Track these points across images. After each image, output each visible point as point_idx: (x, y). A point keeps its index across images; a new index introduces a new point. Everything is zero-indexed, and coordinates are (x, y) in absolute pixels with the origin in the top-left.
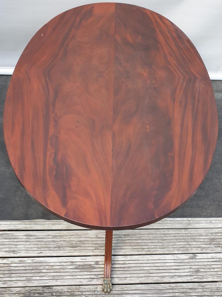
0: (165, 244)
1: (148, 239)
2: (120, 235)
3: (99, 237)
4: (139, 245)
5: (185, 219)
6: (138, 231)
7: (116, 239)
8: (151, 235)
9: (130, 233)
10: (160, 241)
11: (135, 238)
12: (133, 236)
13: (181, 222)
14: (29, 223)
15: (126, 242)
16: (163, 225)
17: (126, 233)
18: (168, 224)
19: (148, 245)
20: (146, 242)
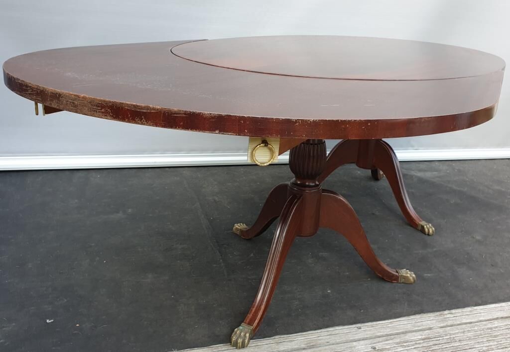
0: (501, 341)
1: (468, 339)
2: (414, 341)
3: (377, 348)
4: (459, 349)
5: (503, 304)
6: (442, 331)
7: (413, 347)
8: (469, 333)
9: (429, 335)
10: (491, 339)
11: (445, 341)
12: (438, 339)
13: (500, 309)
14: (226, 349)
15: (434, 348)
16: (476, 316)
17: (422, 335)
18: (483, 314)
19: (474, 347)
20: (467, 343)
